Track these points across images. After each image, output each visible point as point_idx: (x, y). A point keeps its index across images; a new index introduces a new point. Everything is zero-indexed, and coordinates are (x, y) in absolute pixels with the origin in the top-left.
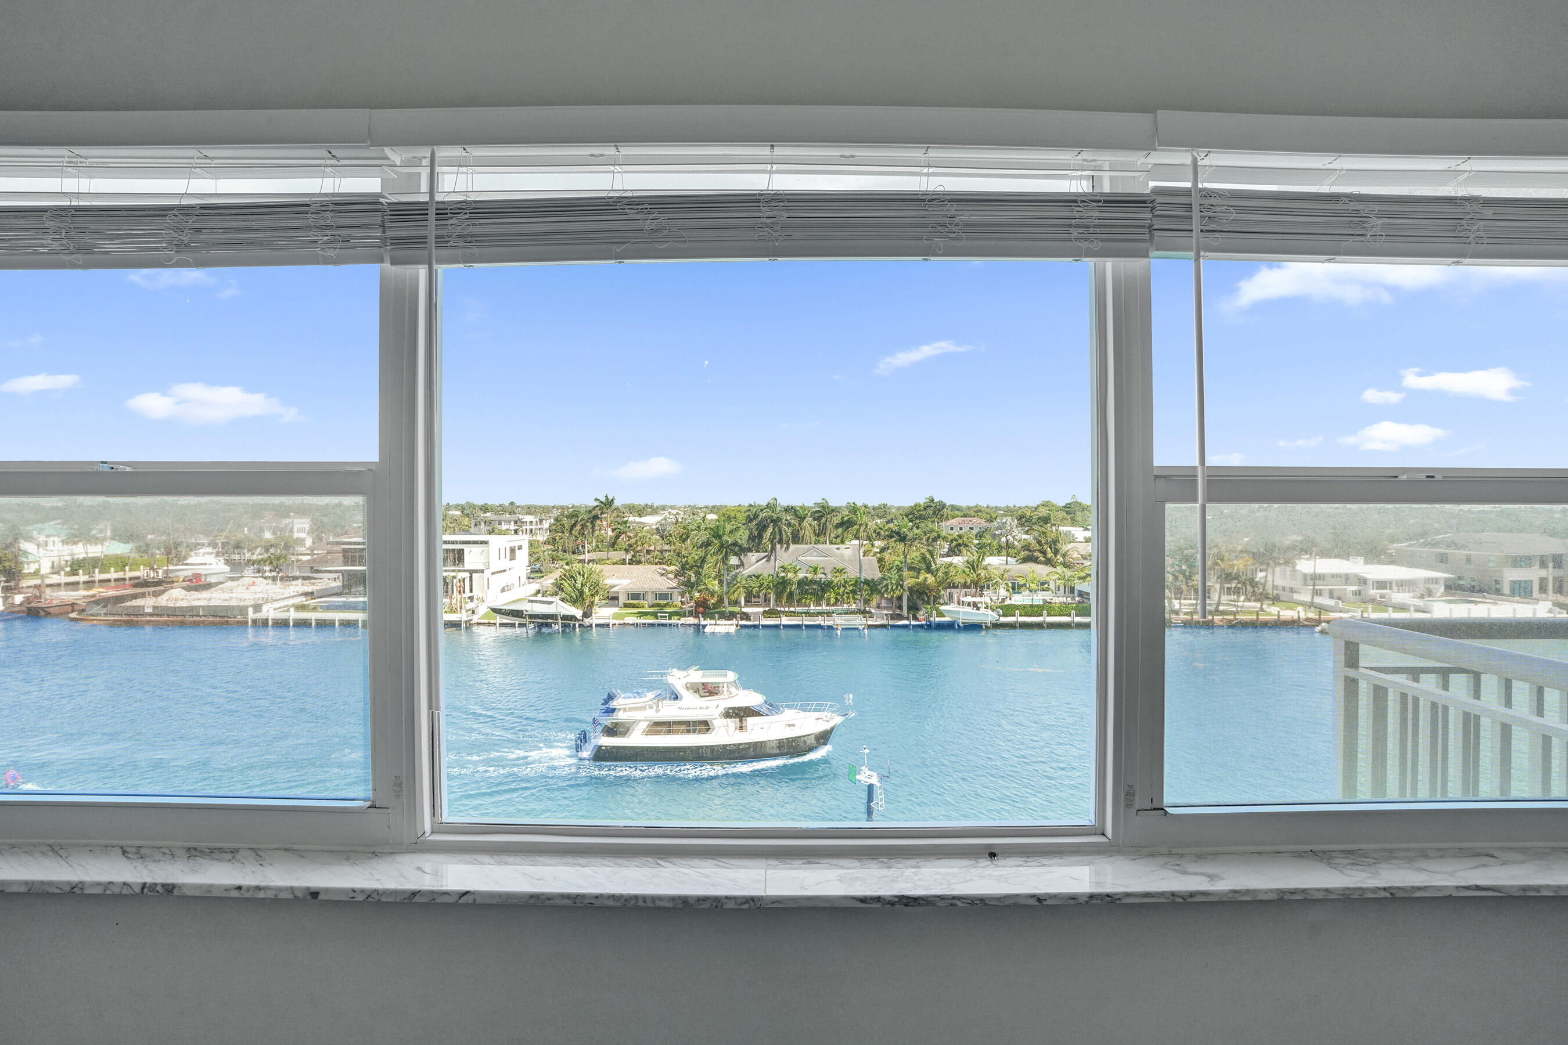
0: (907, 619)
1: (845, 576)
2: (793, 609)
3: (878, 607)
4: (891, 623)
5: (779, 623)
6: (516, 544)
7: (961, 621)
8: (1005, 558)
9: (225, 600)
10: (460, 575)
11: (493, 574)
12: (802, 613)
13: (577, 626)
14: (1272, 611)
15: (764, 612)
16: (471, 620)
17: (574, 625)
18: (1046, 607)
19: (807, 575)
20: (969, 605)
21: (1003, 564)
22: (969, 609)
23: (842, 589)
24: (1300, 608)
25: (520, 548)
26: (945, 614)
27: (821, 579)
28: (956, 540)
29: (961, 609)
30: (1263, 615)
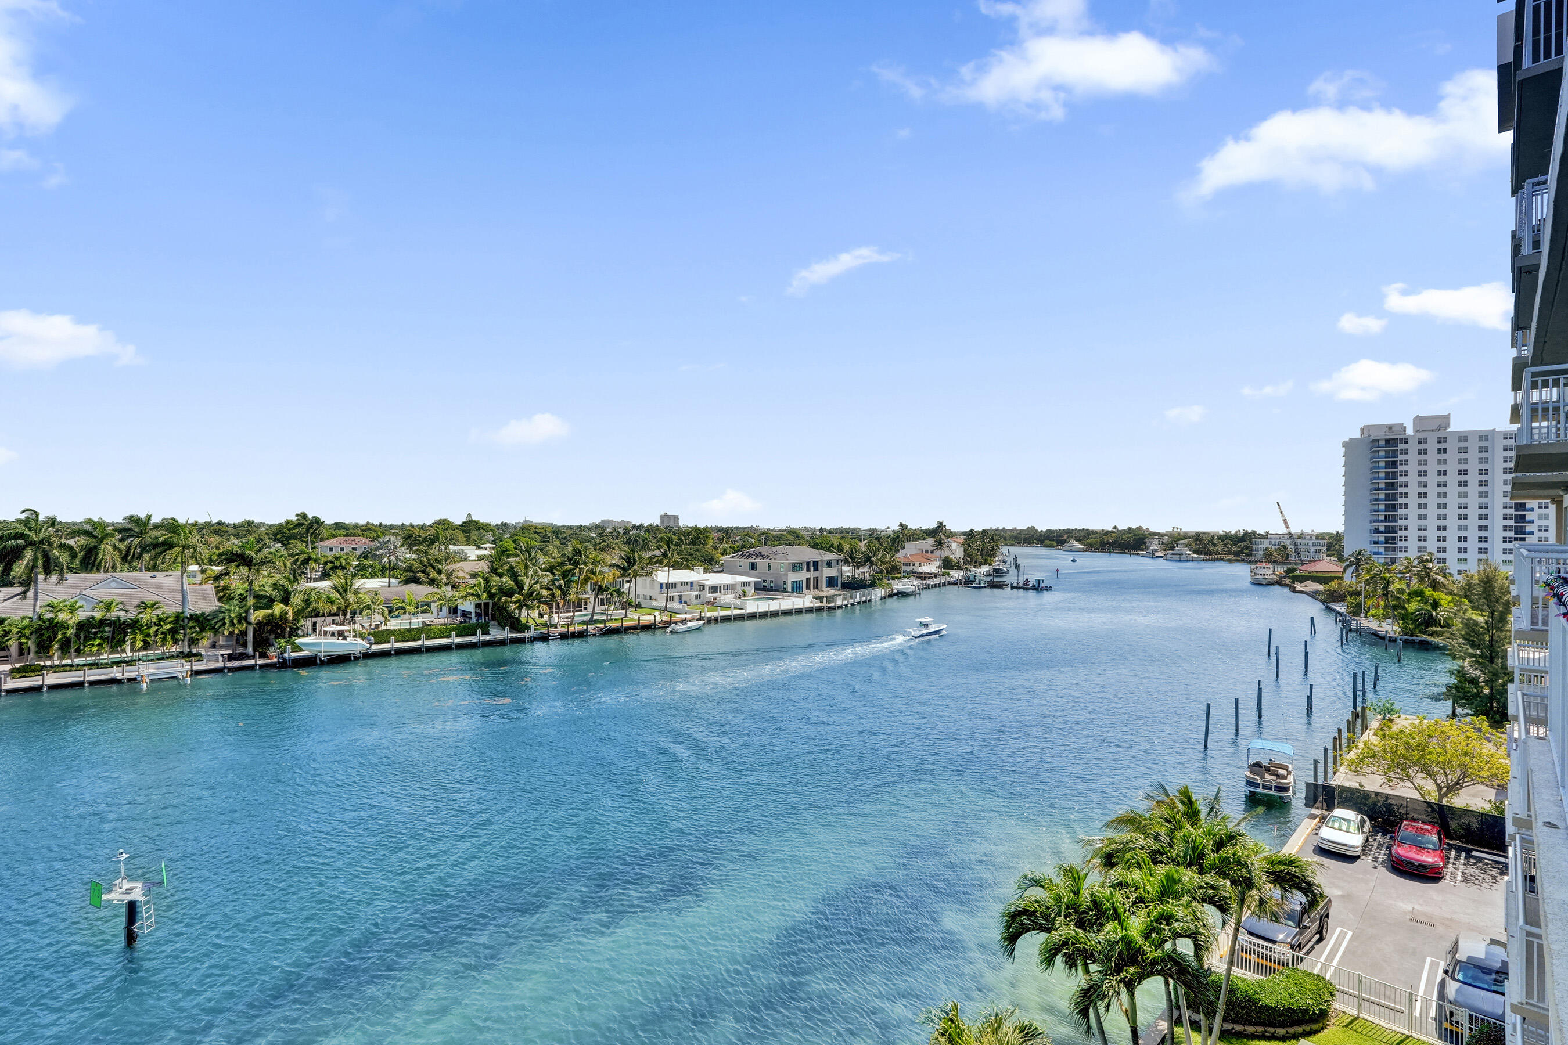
0: (254, 657)
1: (159, 612)
2: (68, 661)
3: (214, 646)
4: (230, 664)
5: (40, 683)
7: (323, 654)
8: (387, 580)
12: (84, 665)
14: (634, 617)
15: (13, 671)
18: (427, 630)
19: (94, 614)
20: (333, 634)
21: (385, 586)
22: (334, 640)
23: (154, 629)
24: (657, 613)
26: (303, 648)
27: (118, 618)
28: (331, 562)
29: (323, 640)
30: (627, 621)
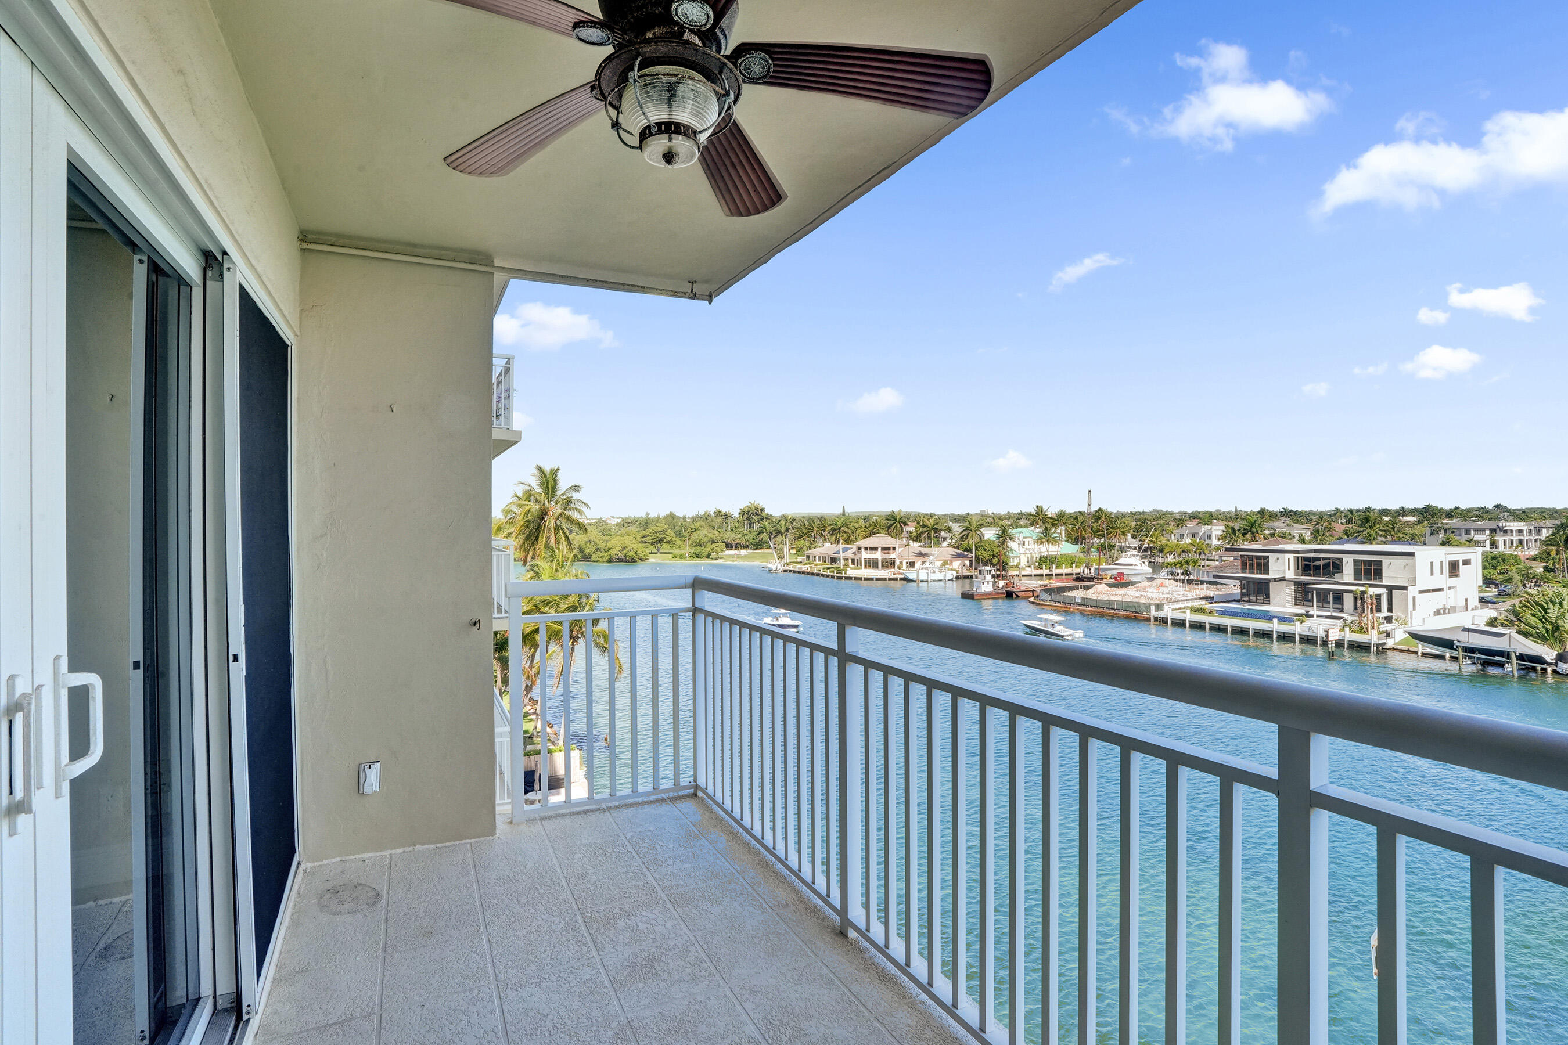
6: (1461, 558)
9: (1137, 597)
10: (1372, 591)
11: (1421, 592)
13: (1549, 670)
16: (1384, 644)
17: (1544, 670)
25: (1467, 562)
